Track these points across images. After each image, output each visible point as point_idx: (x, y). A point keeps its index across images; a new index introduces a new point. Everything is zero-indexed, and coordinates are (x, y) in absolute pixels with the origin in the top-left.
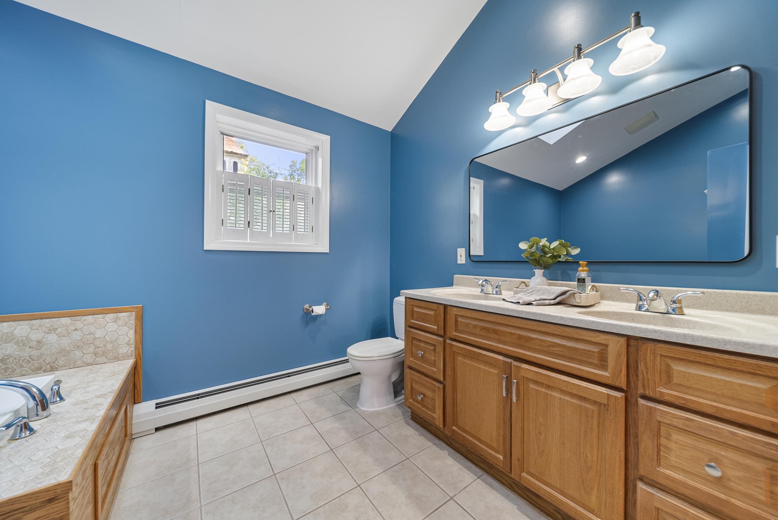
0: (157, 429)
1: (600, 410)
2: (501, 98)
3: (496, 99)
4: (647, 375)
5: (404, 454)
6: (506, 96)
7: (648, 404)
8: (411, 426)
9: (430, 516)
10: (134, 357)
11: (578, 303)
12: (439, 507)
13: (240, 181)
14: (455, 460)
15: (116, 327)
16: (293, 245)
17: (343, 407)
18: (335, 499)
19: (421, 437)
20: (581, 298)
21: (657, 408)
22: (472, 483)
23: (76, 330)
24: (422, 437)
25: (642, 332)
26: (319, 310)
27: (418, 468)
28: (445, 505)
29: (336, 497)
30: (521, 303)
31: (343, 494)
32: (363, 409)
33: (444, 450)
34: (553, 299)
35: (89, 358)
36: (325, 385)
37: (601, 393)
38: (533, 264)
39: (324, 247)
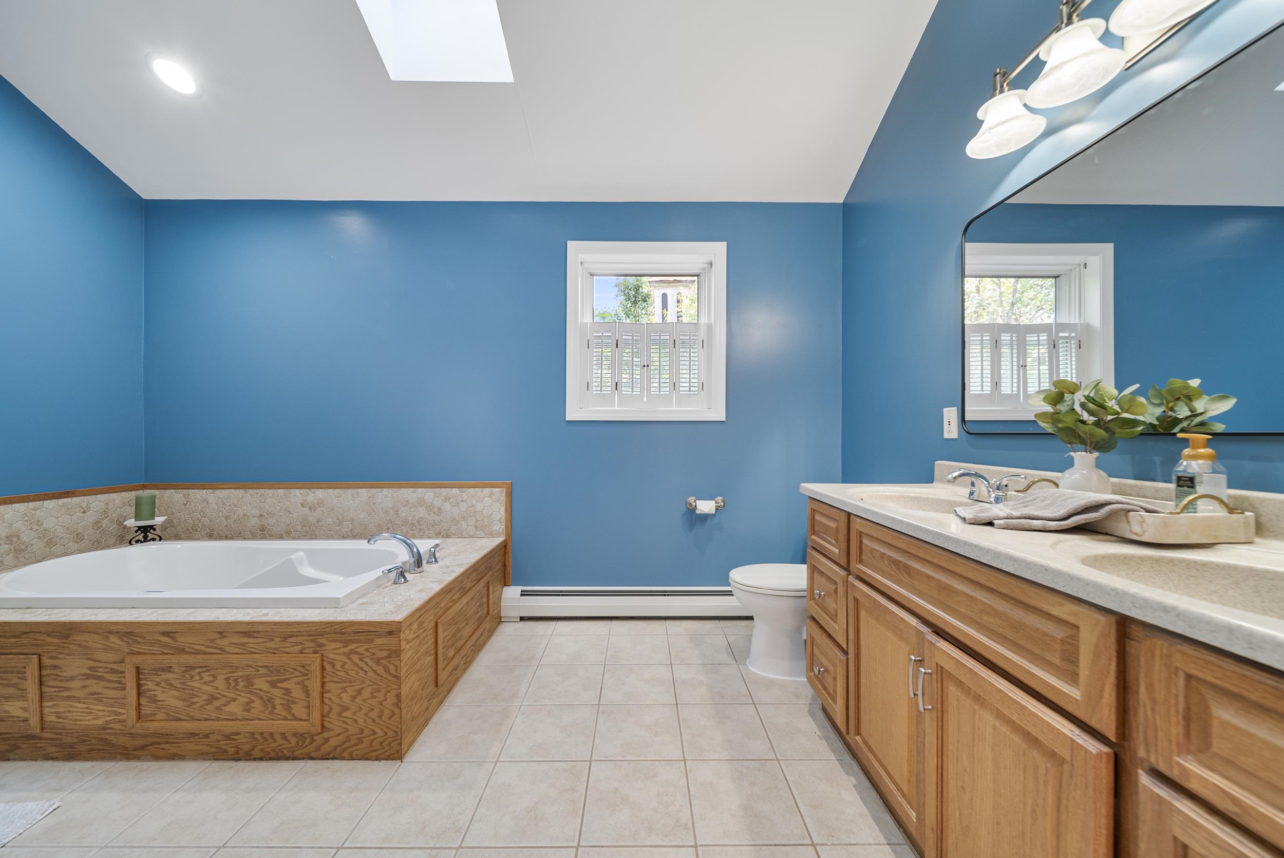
0: (522, 619)
1: (1062, 773)
2: (1005, 85)
3: (995, 90)
4: (1154, 717)
5: (776, 751)
6: (1014, 77)
7: (1157, 790)
8: (814, 720)
9: (760, 847)
10: (504, 536)
11: (1136, 534)
12: (784, 845)
13: (606, 332)
14: (862, 799)
15: (491, 502)
16: (676, 411)
17: (725, 658)
18: (648, 761)
19: (821, 740)
20: (1144, 524)
21: (1176, 807)
22: (870, 844)
23: (462, 501)
24: (824, 741)
25: (1137, 605)
26: (706, 507)
27: (786, 780)
28: (794, 847)
29: (649, 759)
30: (970, 519)
31: (660, 761)
32: (752, 669)
33: (851, 775)
34: (1058, 518)
35: (471, 530)
36: (718, 621)
37: (1060, 733)
38: (1066, 439)
39: (718, 413)
